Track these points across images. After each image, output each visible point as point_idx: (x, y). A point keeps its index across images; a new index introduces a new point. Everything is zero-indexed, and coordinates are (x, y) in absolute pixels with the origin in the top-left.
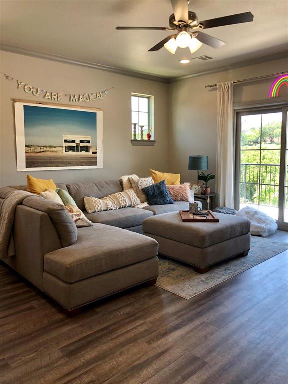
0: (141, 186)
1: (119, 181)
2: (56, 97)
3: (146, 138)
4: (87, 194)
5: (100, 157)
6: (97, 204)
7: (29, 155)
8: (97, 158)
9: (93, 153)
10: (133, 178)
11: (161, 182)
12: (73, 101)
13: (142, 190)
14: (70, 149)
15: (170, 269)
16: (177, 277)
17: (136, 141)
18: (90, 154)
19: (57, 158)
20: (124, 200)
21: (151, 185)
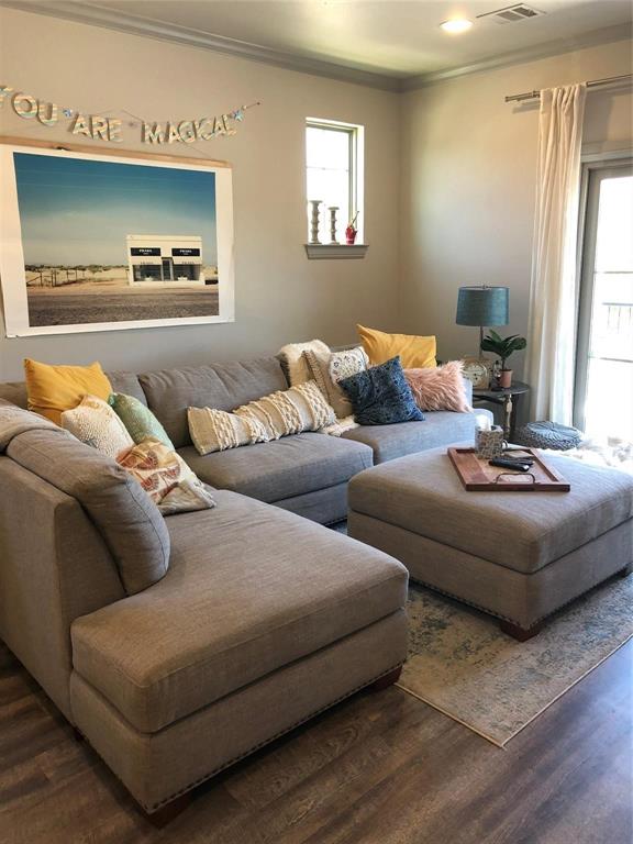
0: (335, 372)
1: (277, 358)
2: (103, 130)
3: (342, 239)
4: (195, 399)
5: (225, 291)
6: (222, 427)
7: (37, 290)
8: (217, 294)
9: (207, 282)
10: (315, 351)
11: (388, 363)
12: (151, 140)
13: (340, 383)
14: (147, 271)
15: (429, 623)
16: (455, 652)
17: (316, 246)
18: (199, 284)
19: (113, 298)
20: (293, 415)
21: (362, 369)
